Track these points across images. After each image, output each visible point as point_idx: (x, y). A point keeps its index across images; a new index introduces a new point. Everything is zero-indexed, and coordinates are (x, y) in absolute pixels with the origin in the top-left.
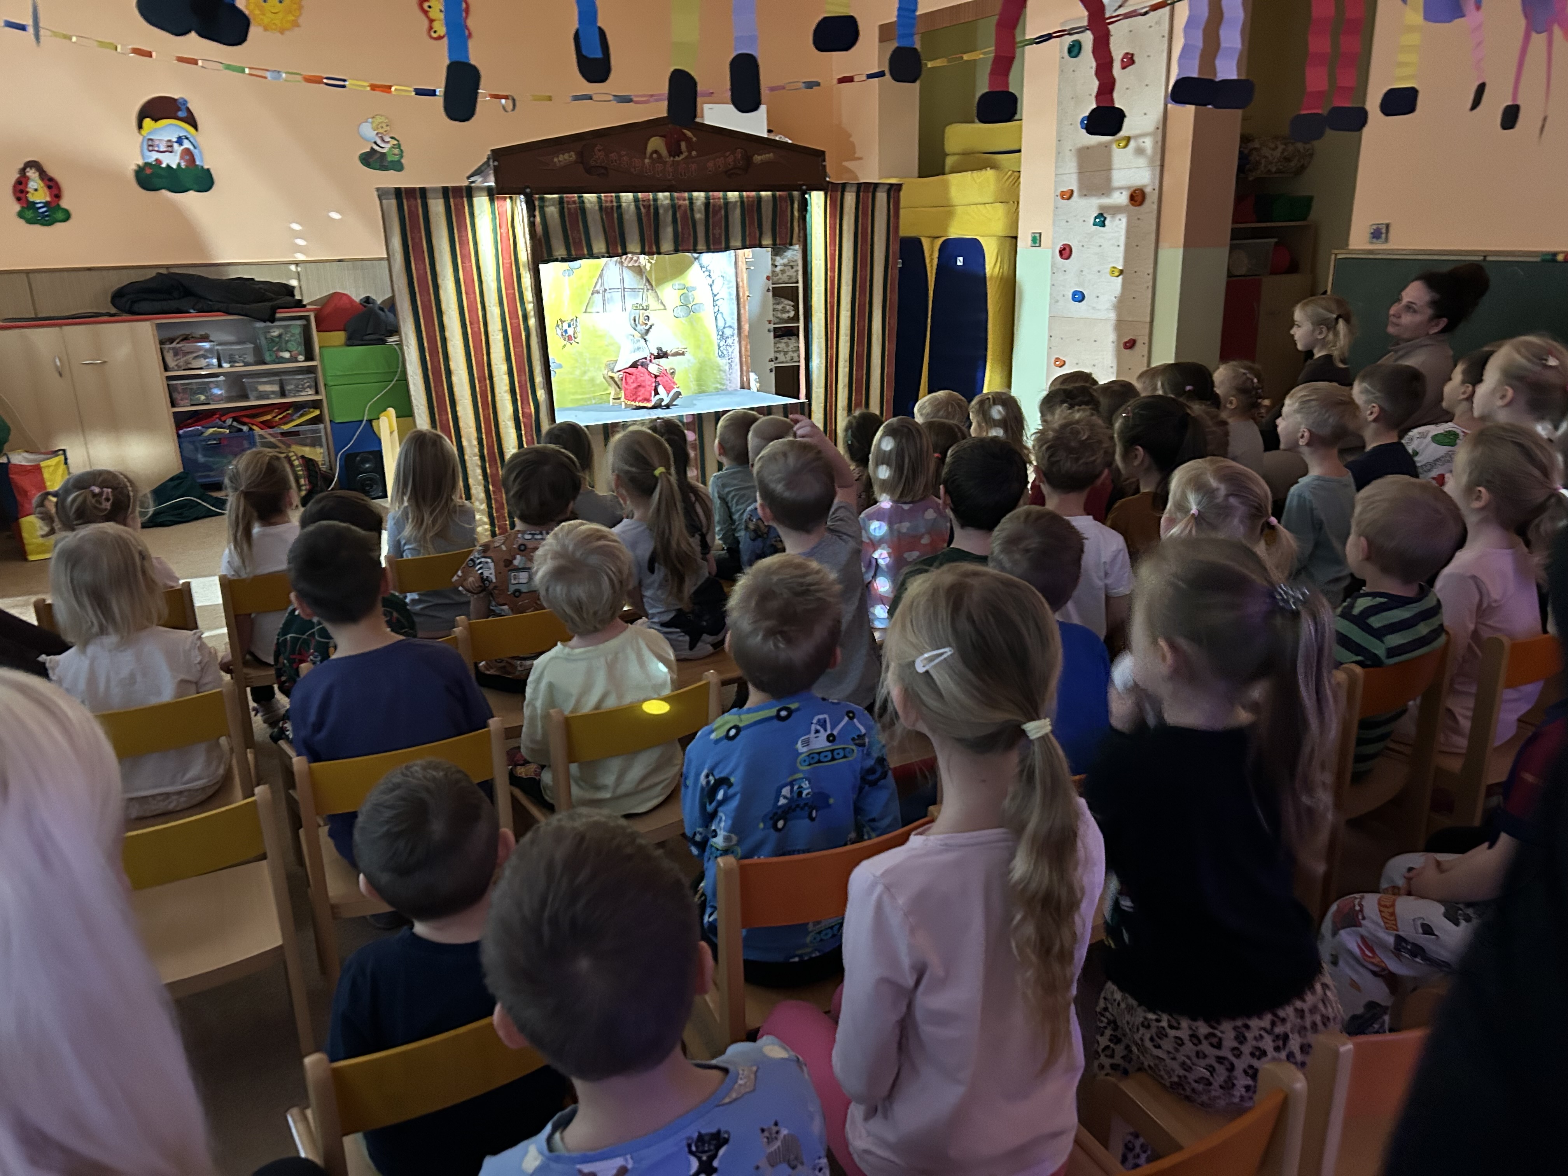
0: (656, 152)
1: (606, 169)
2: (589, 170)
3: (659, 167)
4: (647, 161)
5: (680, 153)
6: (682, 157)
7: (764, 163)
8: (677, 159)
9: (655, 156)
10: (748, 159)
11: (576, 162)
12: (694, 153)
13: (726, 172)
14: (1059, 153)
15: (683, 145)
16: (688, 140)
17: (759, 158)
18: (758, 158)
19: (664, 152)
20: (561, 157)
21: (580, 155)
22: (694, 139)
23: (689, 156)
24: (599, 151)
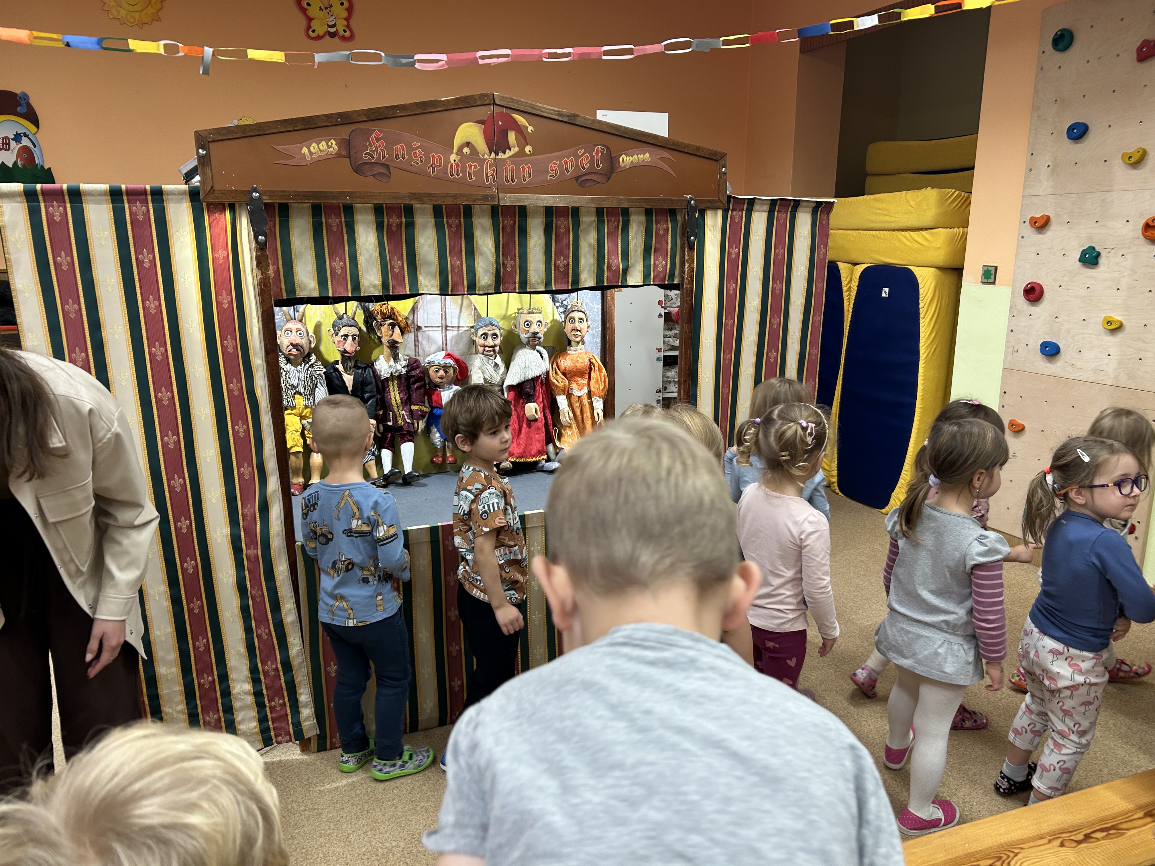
0: (468, 144)
1: (387, 167)
2: (358, 169)
3: (473, 167)
4: (453, 157)
5: (505, 146)
6: (509, 153)
7: (634, 168)
8: (501, 156)
9: (466, 150)
10: (612, 161)
11: (338, 155)
12: (528, 149)
13: (577, 178)
14: (1030, 170)
15: (512, 136)
16: (520, 130)
17: (629, 159)
18: (626, 160)
19: (481, 145)
20: (314, 148)
21: (346, 145)
22: (530, 129)
23: (521, 153)
24: (378, 140)
